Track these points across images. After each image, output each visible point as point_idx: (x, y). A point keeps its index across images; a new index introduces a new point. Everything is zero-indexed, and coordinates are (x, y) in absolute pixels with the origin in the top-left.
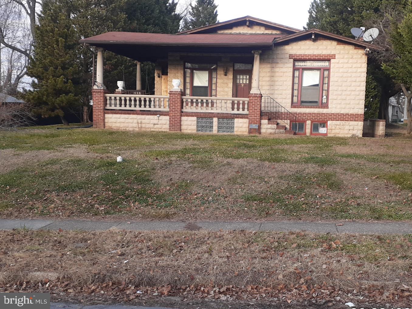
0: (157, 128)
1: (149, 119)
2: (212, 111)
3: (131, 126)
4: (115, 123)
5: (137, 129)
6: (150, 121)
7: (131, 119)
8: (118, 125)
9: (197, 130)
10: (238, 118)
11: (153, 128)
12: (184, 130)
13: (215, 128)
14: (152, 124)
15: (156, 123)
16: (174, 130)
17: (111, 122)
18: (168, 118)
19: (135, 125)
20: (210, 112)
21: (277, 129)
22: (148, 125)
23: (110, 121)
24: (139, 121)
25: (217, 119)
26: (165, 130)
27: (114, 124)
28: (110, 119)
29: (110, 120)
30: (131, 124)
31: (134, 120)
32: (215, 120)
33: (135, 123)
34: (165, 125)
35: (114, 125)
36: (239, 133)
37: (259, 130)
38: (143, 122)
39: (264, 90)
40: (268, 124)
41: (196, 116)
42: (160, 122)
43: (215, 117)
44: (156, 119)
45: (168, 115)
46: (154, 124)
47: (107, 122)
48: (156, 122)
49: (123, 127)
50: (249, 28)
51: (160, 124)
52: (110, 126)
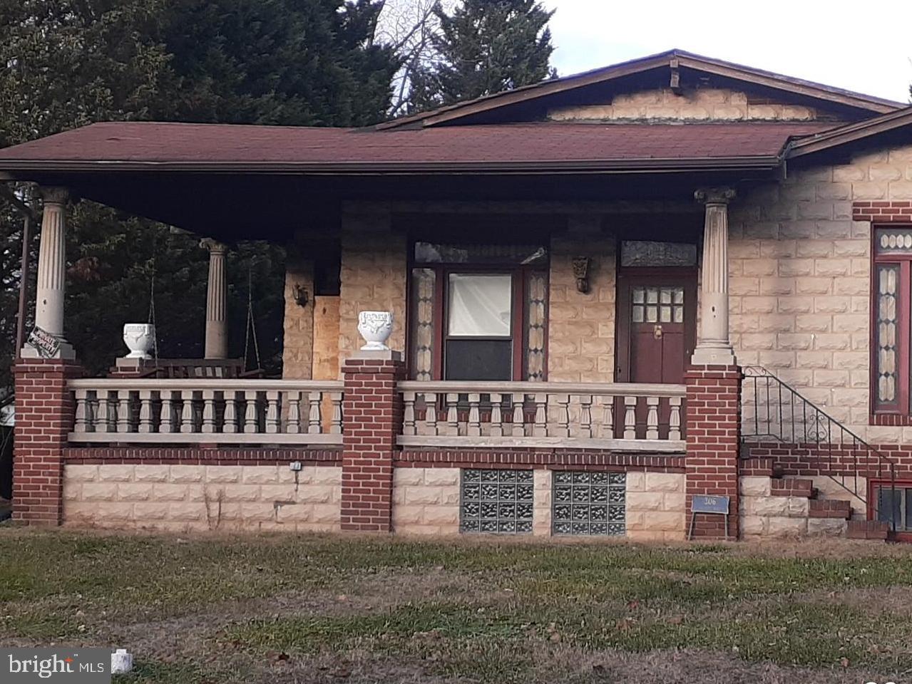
0: (290, 520)
1: (252, 482)
2: (529, 443)
3: (176, 513)
4: (109, 500)
5: (202, 527)
6: (260, 489)
7: (177, 482)
8: (120, 509)
9: (464, 526)
10: (639, 468)
11: (270, 520)
12: (405, 524)
13: (542, 514)
14: (267, 501)
15: (285, 497)
16: (363, 528)
17: (90, 500)
18: (336, 473)
19: (193, 508)
20: (517, 444)
21: (811, 516)
22: (251, 506)
23: (86, 494)
24: (213, 491)
25: (549, 473)
26: (325, 528)
27: (102, 504)
28: (85, 485)
29: (89, 490)
30: (177, 505)
31: (192, 486)
32: (542, 479)
33: (195, 500)
34: (323, 507)
35: (103, 513)
36: (645, 536)
37: (732, 521)
38: (229, 495)
39: (750, 348)
40: (774, 494)
41: (457, 464)
42: (304, 492)
43: (539, 466)
44: (286, 482)
45: (339, 462)
46: (278, 503)
47: (74, 500)
48: (283, 492)
49: (141, 519)
50: (681, 99)
51: (305, 502)
52: (86, 514)
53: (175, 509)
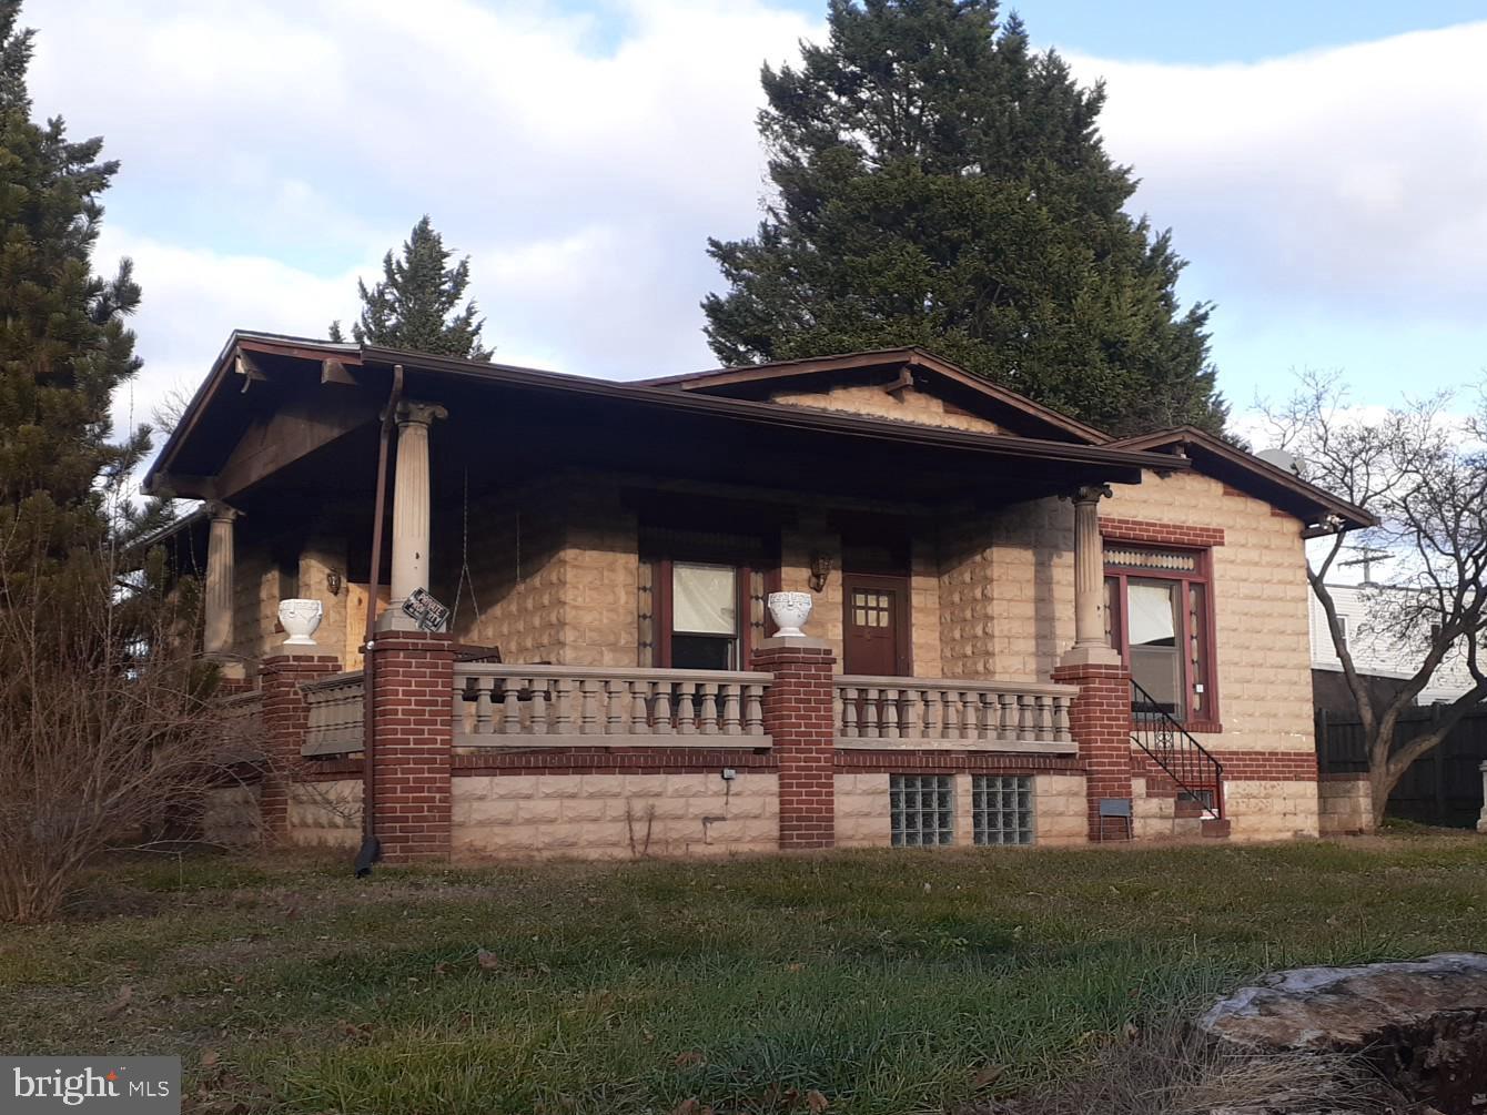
0: (716, 843)
1: (678, 794)
2: (946, 745)
3: (592, 838)
4: (507, 823)
5: (623, 853)
6: (688, 805)
7: (591, 796)
8: (522, 835)
10: (1045, 771)
11: (698, 841)
12: (840, 839)
13: (963, 826)
14: (696, 817)
15: (717, 812)
16: (809, 845)
17: (481, 824)
18: (770, 782)
19: (615, 831)
20: (935, 746)
21: (1176, 817)
22: (679, 825)
23: (477, 816)
24: (639, 807)
25: (970, 778)
26: (758, 848)
27: (497, 830)
28: (476, 805)
29: (480, 811)
30: (592, 827)
31: (611, 802)
32: (963, 783)
33: (615, 820)
34: (757, 823)
35: (501, 841)
36: (1054, 842)
38: (658, 812)
40: (1149, 795)
41: (886, 768)
42: (738, 805)
43: (961, 769)
44: (716, 794)
45: (773, 769)
46: (707, 820)
47: (461, 825)
48: (714, 806)
49: (548, 846)
51: (736, 817)
52: (479, 843)
53: (589, 832)
